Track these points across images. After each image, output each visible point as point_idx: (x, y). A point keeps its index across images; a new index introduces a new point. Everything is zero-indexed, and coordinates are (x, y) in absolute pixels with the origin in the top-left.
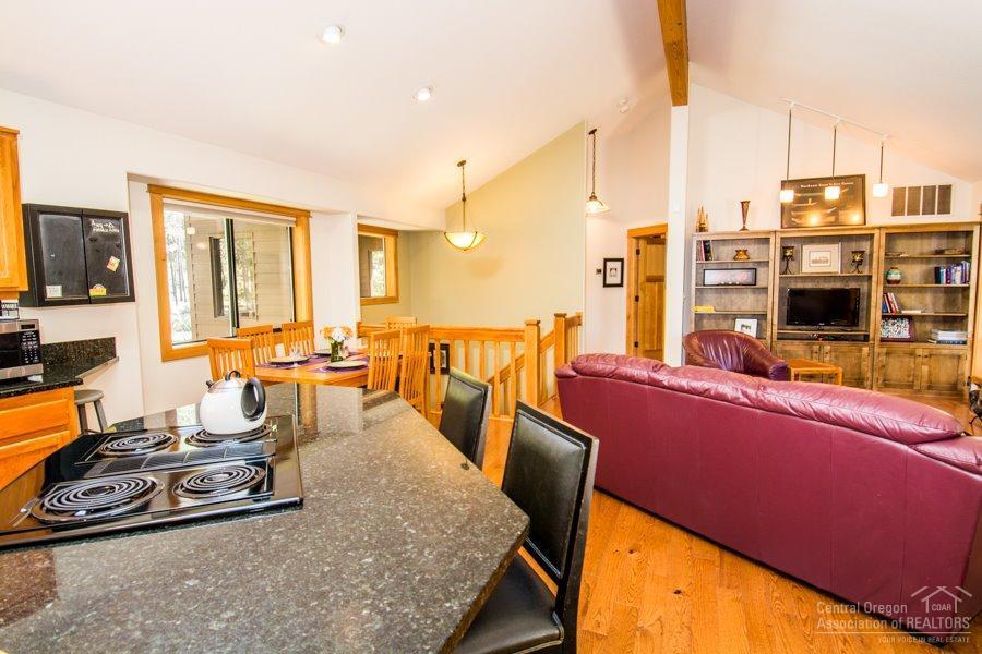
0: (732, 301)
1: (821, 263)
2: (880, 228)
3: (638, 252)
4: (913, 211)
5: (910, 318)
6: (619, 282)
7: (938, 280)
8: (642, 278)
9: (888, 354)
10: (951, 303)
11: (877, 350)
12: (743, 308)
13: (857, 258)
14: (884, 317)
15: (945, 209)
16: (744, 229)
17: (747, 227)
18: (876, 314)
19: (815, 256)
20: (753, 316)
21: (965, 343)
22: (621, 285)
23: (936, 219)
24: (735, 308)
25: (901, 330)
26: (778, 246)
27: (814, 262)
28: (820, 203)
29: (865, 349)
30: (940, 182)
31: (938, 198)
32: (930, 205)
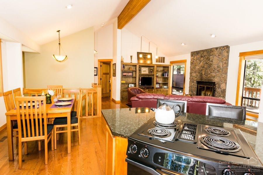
0: (128, 80)
1: (145, 71)
2: (156, 65)
3: (101, 66)
4: (159, 62)
5: (159, 83)
6: (96, 74)
7: (163, 76)
8: (102, 73)
9: (157, 91)
10: (165, 81)
11: (155, 90)
12: (130, 82)
13: (151, 71)
14: (156, 83)
15: (164, 62)
16: (131, 62)
19: (144, 70)
20: (132, 84)
21: (168, 88)
22: (97, 75)
23: (162, 64)
24: (128, 82)
25: (158, 86)
26: (138, 67)
29: (153, 90)
30: (163, 56)
31: (162, 60)
32: (161, 61)
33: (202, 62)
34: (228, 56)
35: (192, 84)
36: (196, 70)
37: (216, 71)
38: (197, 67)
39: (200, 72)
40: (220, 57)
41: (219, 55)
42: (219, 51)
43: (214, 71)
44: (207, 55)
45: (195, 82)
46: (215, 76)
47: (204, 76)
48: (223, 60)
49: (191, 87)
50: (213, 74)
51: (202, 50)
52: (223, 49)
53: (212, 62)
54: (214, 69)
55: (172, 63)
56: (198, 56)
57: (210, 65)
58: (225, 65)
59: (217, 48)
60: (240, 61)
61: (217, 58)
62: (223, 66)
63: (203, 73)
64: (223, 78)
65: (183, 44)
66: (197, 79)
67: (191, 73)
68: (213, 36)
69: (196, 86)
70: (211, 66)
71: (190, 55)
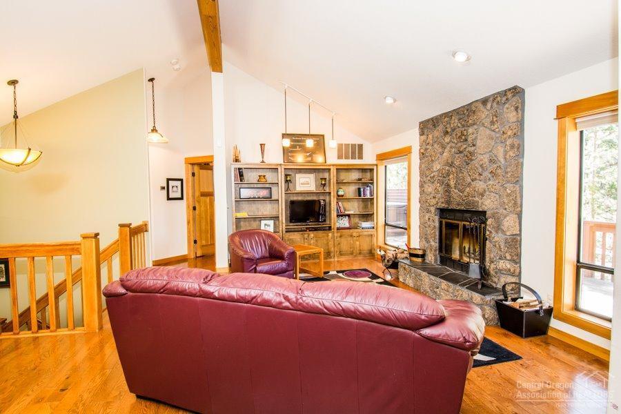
0: (258, 209)
1: (305, 184)
2: (333, 165)
3: (193, 174)
4: (347, 157)
5: (349, 216)
6: (180, 196)
7: (360, 195)
8: (197, 194)
9: (341, 236)
10: (366, 207)
11: (335, 234)
12: (265, 213)
13: (323, 182)
14: (337, 216)
15: (361, 157)
16: (263, 162)
17: (265, 160)
18: (334, 214)
19: (302, 180)
20: (271, 218)
21: (373, 228)
22: (182, 198)
23: (357, 162)
24: (260, 213)
25: (345, 223)
26: (283, 174)
27: (302, 184)
28: (304, 149)
31: (357, 150)
32: (353, 153)
33: (448, 148)
34: (521, 123)
35: (427, 218)
36: (432, 175)
37: (486, 174)
38: (437, 166)
39: (444, 178)
40: (496, 126)
41: (492, 123)
42: (492, 107)
43: (480, 175)
44: (459, 125)
45: (433, 209)
46: (485, 190)
47: (455, 193)
48: (505, 136)
49: (423, 225)
50: (480, 185)
51: (444, 114)
52: (504, 99)
53: (474, 145)
54: (480, 170)
56: (436, 133)
57: (469, 157)
58: (511, 153)
59: (484, 101)
60: (562, 134)
61: (488, 132)
62: (505, 158)
63: (452, 183)
64: (508, 195)
66: (437, 203)
67: (421, 186)
68: (461, 58)
69: (437, 224)
70: (472, 160)
71: (416, 131)
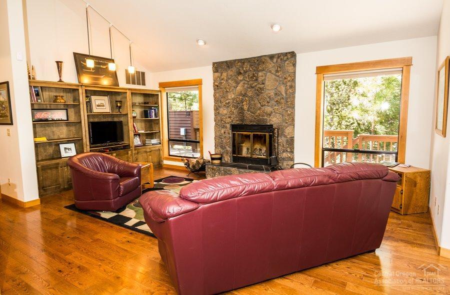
0: (53, 132)
1: (102, 106)
2: (129, 89)
5: (139, 134)
7: (146, 117)
9: (138, 153)
11: (134, 152)
12: (61, 136)
13: (119, 105)
14: (134, 135)
15: (144, 84)
16: (60, 81)
17: (63, 79)
18: (132, 134)
19: (98, 102)
20: (69, 142)
21: (160, 144)
23: (141, 87)
24: (56, 137)
25: (137, 141)
26: (84, 95)
27: (98, 106)
29: (130, 152)
30: (141, 70)
32: (139, 80)
33: (241, 83)
34: (295, 72)
35: (222, 132)
36: (227, 102)
37: (273, 102)
38: (231, 96)
39: (238, 105)
40: (279, 74)
41: (277, 71)
42: (277, 62)
43: (268, 102)
44: (251, 69)
45: (228, 126)
46: (272, 112)
47: (248, 115)
48: (286, 80)
49: (218, 138)
50: (268, 109)
51: (238, 60)
52: (285, 58)
53: (263, 84)
54: (268, 100)
55: (163, 85)
56: (230, 73)
57: (259, 92)
58: (290, 91)
59: (271, 57)
61: (274, 76)
62: (286, 93)
63: (245, 107)
64: (289, 115)
65: (201, 43)
66: (232, 121)
67: (216, 109)
68: (276, 28)
69: (231, 136)
70: (262, 93)
71: (210, 68)
